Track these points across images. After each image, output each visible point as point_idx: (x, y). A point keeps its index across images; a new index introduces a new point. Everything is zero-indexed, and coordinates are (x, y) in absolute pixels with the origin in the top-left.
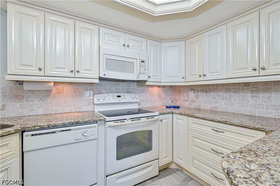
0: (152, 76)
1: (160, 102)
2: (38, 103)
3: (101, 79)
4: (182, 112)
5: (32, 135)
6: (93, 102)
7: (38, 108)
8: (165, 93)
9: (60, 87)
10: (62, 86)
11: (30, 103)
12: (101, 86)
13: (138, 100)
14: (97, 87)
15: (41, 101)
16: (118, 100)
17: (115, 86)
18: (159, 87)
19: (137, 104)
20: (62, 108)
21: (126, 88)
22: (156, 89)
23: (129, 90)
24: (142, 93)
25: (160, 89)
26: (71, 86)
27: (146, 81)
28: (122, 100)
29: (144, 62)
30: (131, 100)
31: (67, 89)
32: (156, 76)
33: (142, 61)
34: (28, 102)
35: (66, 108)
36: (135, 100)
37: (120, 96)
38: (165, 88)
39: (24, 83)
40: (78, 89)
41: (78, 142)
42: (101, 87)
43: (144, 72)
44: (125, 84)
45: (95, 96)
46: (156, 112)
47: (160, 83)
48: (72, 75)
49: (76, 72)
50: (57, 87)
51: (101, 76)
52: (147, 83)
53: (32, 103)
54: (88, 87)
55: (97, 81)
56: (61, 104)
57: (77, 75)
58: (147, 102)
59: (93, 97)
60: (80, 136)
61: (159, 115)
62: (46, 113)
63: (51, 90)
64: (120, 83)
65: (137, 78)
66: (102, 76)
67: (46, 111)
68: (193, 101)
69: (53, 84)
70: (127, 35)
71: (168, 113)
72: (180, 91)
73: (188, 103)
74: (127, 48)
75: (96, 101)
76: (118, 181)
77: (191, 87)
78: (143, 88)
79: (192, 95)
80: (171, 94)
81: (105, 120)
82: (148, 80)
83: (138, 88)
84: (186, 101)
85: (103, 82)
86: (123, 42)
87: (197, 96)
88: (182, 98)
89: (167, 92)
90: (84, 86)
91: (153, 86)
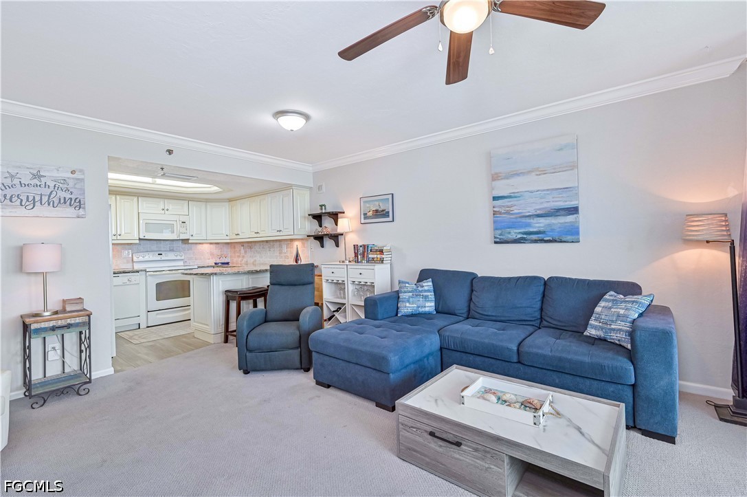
0: (196, 234)
1: (212, 259)
3: (140, 239)
6: (133, 260)
8: (219, 250)
12: (142, 245)
13: (183, 258)
14: (135, 246)
16: (159, 258)
17: (156, 245)
18: (211, 243)
19: (183, 261)
21: (169, 246)
22: (206, 246)
23: (172, 248)
24: (188, 250)
25: (211, 246)
27: (188, 239)
28: (163, 257)
29: (185, 222)
30: (175, 258)
32: (201, 234)
33: (182, 222)
36: (179, 258)
37: (161, 254)
38: (218, 244)
40: (116, 248)
41: (124, 284)
42: (140, 246)
43: (186, 231)
45: (134, 254)
47: (206, 241)
48: (114, 237)
49: (118, 235)
52: (190, 241)
54: (127, 246)
55: (138, 242)
57: (119, 237)
58: (196, 259)
59: (132, 255)
64: (162, 242)
65: (178, 237)
66: (141, 237)
68: (243, 257)
70: (166, 201)
71: (208, 267)
72: (234, 247)
73: (240, 259)
74: (166, 212)
75: (135, 259)
76: (158, 316)
77: (242, 244)
78: (190, 245)
79: (243, 251)
80: (227, 250)
81: (145, 271)
82: (191, 238)
83: (184, 246)
84: (239, 257)
85: (142, 242)
86: (162, 207)
87: (245, 252)
88: (237, 254)
89: (221, 249)
90: (123, 246)
91: (203, 243)
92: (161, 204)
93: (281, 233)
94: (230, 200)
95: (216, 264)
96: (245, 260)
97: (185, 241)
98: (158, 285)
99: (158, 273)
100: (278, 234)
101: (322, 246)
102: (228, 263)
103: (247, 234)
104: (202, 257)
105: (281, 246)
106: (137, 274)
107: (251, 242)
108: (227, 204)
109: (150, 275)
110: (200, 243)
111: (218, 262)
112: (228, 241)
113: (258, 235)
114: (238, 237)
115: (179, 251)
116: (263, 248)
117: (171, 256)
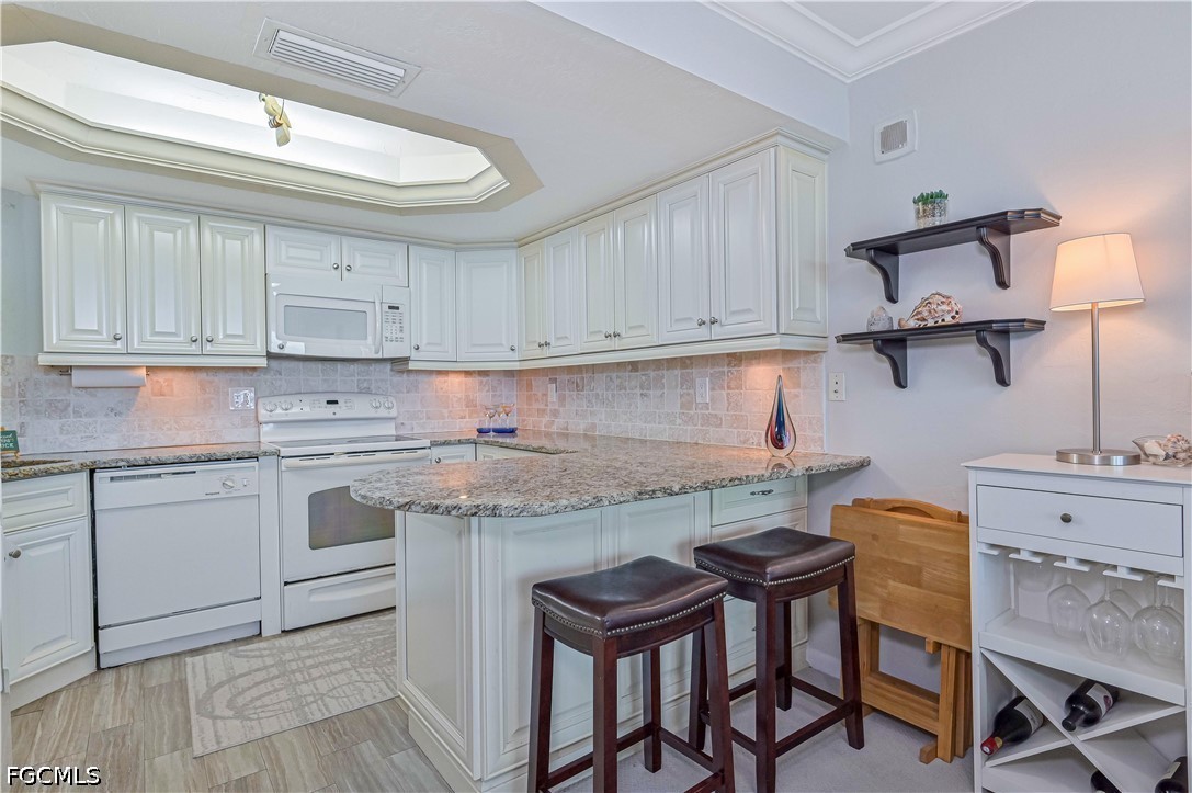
0: (428, 344)
1: (470, 417)
2: (106, 419)
3: (270, 356)
4: (524, 443)
5: (112, 479)
6: (257, 417)
7: (106, 432)
8: (488, 391)
9: (161, 378)
10: (169, 375)
11: (85, 420)
12: (280, 374)
13: (393, 413)
14: (268, 377)
15: (113, 414)
16: (327, 412)
17: (321, 374)
18: (468, 373)
19: (393, 425)
20: (169, 433)
21: (356, 379)
22: (455, 380)
23: (365, 385)
24: (408, 392)
25: (470, 380)
26: (192, 374)
27: (406, 360)
28: (340, 411)
29: (397, 308)
30: (372, 414)
31: (181, 385)
32: (440, 345)
33: (390, 308)
34: (81, 417)
35: (181, 433)
36: (382, 413)
37: (336, 402)
38: (488, 376)
39: (74, 372)
40: (211, 382)
41: (211, 498)
42: (278, 377)
43: (399, 335)
44: (353, 367)
45: (260, 402)
46: (424, 440)
47: (456, 364)
48: (194, 348)
49: (204, 340)
50: (155, 379)
51: (272, 351)
52: (412, 366)
53: (90, 420)
54: (242, 376)
55: (263, 362)
56: (167, 423)
57: (208, 348)
58: (428, 418)
59: (256, 405)
60: (218, 487)
61: (432, 445)
62: (126, 444)
63: (139, 387)
64: (339, 366)
65: (377, 353)
66: (274, 349)
67: (125, 440)
69: (144, 371)
70: (345, 240)
71: (460, 442)
72: (529, 386)
73: (546, 419)
74: (345, 273)
75: (263, 414)
76: (315, 598)
77: (552, 374)
78: (413, 377)
79: (553, 396)
80: (510, 395)
81: (277, 454)
82: (414, 355)
83: (397, 379)
84: (542, 412)
85: (274, 364)
86: (334, 260)
87: (562, 399)
88: (535, 406)
89: (494, 389)
90: (229, 376)
91: (445, 373)
92: (332, 250)
93: (717, 331)
94: (521, 242)
95: (481, 431)
96: (560, 422)
97: (399, 363)
98: (317, 501)
99: (316, 462)
100: (703, 333)
101: (900, 382)
102: (512, 432)
103: (575, 342)
104: (445, 412)
105: (688, 382)
106: (254, 463)
107: (579, 368)
108: (512, 253)
109: (289, 469)
110: (439, 372)
111: (486, 426)
112: (516, 366)
113: (616, 344)
114: (547, 352)
115: (386, 395)
116: (621, 387)
117: (361, 407)
